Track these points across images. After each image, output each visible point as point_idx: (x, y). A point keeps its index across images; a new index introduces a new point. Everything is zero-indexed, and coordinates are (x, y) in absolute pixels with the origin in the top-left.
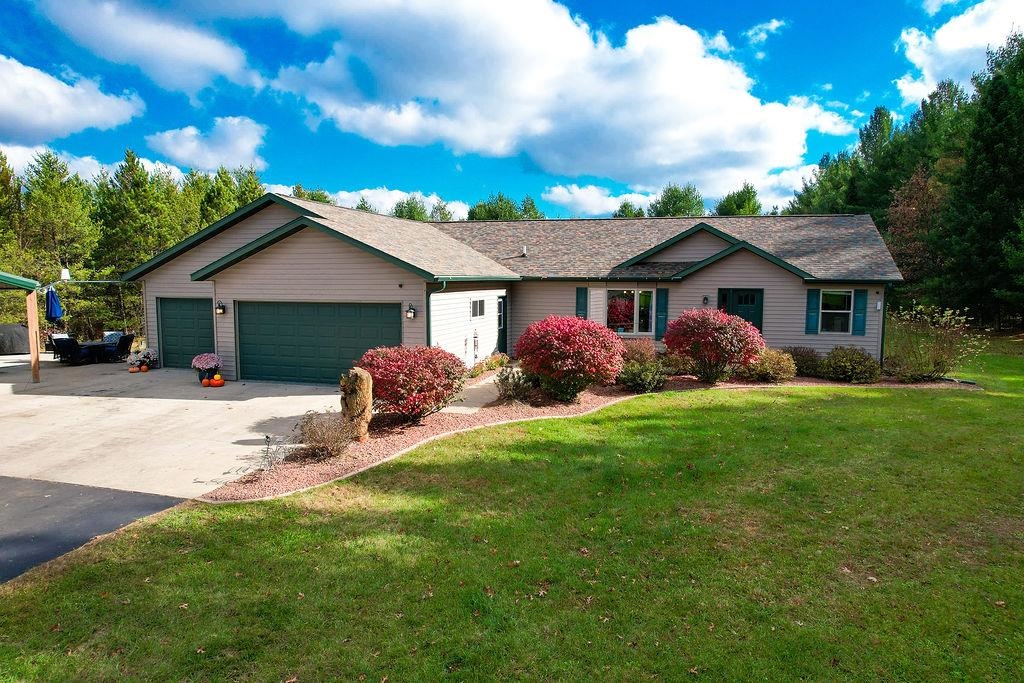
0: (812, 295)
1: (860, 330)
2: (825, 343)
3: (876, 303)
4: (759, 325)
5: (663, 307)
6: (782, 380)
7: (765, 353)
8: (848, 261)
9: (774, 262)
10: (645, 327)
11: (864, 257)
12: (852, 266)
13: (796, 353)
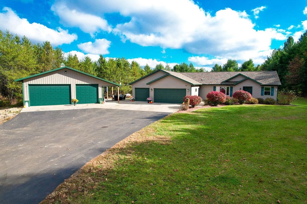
0: (262, 88)
1: (272, 95)
2: (265, 97)
3: (276, 89)
4: (251, 94)
5: (232, 90)
6: (256, 104)
7: (252, 99)
8: (270, 81)
9: (254, 81)
10: (228, 94)
11: (274, 80)
12: (271, 82)
13: (259, 99)
